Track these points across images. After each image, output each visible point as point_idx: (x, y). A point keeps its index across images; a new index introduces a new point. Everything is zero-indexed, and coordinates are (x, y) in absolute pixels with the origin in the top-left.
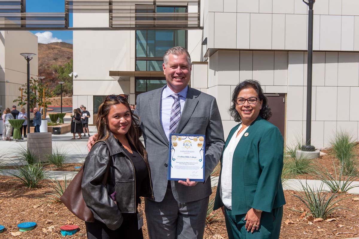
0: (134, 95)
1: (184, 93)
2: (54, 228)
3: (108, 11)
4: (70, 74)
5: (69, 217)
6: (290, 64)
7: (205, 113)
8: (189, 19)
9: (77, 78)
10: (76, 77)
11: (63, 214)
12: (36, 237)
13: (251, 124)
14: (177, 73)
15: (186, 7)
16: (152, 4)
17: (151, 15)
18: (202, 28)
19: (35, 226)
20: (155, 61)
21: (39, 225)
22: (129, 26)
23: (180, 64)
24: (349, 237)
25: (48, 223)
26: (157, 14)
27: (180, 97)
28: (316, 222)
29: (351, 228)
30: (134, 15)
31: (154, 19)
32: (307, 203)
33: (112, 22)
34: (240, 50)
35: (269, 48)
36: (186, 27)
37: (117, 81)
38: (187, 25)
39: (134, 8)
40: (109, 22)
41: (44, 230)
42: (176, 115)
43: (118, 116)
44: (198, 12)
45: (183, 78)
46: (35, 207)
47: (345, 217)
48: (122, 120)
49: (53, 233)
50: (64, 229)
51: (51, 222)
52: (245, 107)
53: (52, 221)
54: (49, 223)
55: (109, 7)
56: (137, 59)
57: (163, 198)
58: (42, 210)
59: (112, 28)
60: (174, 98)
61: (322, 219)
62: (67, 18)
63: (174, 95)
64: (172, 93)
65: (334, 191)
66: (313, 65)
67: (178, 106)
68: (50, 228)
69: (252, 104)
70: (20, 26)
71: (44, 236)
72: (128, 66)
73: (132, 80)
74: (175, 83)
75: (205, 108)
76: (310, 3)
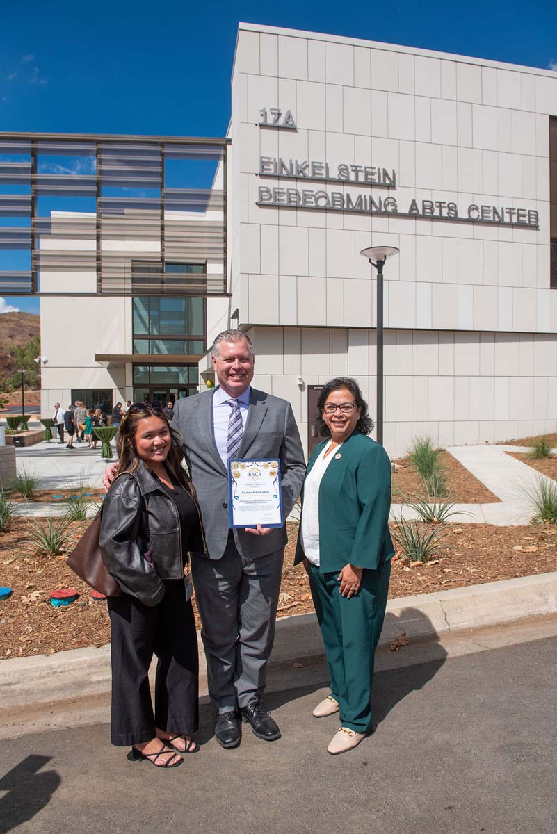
0: (132, 388)
1: (245, 397)
2: (39, 595)
3: (95, 269)
4: (36, 358)
5: (60, 577)
6: (352, 345)
7: (278, 425)
8: (208, 282)
9: (47, 365)
10: (45, 363)
11: (50, 572)
12: (12, 611)
13: (345, 441)
14: (234, 369)
15: (204, 265)
16: (160, 260)
17: (159, 275)
18: (230, 295)
19: (10, 594)
20: (161, 341)
21: (16, 591)
22: (123, 291)
23: (238, 356)
24: (460, 585)
25: (28, 588)
26: (167, 275)
27: (240, 403)
28: (413, 567)
29: (461, 573)
30: (129, 276)
31: (162, 282)
32: (401, 541)
33: (101, 285)
34: (284, 326)
35: (324, 324)
36: (205, 294)
37: (106, 369)
38: (206, 290)
39: (130, 265)
40: (97, 285)
41: (25, 599)
42: (236, 430)
43: (150, 435)
44: (224, 274)
45: (243, 375)
46: (6, 563)
47: (450, 558)
48: (157, 440)
49: (39, 604)
50: (55, 596)
51: (34, 586)
52: (336, 416)
53: (35, 584)
54: (30, 587)
55: (97, 264)
56: (134, 337)
57: (222, 554)
58: (18, 568)
59: (101, 293)
60: (231, 405)
61: (421, 562)
62: (34, 279)
63: (231, 401)
64: (228, 398)
65: (429, 521)
66: (384, 347)
67: (239, 417)
68: (34, 595)
69: (347, 413)
71: (24, 608)
72: (123, 347)
73: (129, 367)
74: (232, 383)
75: (278, 418)
76: (380, 265)
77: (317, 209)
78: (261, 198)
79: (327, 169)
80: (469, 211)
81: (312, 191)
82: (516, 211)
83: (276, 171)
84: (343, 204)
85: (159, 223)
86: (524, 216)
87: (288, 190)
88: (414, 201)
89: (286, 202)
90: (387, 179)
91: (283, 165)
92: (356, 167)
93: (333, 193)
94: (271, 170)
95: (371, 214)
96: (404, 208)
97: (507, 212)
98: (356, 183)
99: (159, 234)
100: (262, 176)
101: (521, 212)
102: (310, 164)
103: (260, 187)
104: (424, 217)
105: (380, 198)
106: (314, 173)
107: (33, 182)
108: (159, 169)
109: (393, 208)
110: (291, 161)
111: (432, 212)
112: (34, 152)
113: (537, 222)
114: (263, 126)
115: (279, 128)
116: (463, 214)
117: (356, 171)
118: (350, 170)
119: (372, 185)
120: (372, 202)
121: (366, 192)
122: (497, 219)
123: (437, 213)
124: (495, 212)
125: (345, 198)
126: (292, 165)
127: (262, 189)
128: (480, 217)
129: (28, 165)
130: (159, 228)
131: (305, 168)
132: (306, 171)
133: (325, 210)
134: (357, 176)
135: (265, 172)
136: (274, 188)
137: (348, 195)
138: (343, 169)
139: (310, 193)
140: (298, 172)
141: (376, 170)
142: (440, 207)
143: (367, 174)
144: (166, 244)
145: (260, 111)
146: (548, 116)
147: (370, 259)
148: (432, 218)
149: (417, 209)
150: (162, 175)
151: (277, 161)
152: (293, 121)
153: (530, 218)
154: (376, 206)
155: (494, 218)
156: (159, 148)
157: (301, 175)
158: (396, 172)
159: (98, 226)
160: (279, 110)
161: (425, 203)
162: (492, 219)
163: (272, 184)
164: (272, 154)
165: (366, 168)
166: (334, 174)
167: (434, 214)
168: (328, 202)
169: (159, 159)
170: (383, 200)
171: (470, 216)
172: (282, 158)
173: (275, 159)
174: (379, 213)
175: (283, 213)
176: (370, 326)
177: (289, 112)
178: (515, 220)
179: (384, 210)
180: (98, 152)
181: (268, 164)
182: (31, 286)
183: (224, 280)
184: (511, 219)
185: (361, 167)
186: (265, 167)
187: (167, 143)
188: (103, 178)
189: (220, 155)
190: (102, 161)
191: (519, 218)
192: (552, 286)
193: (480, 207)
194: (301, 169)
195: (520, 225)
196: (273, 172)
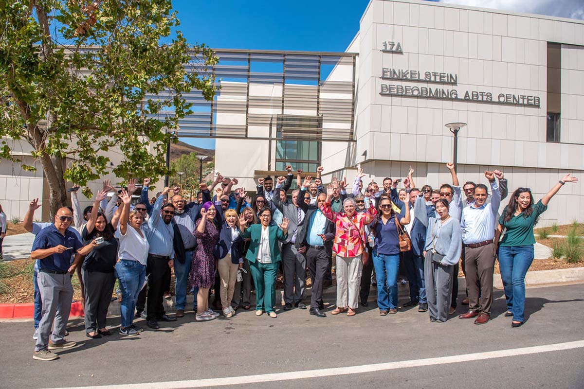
6: (429, 173)
18: (355, 141)
34: (391, 161)
35: (414, 160)
37: (253, 179)
44: (351, 128)
56: (277, 160)
62: (247, 130)
70: (209, 135)
76: (456, 132)
77: (413, 96)
78: (382, 90)
79: (419, 74)
80: (499, 98)
81: (410, 87)
82: (526, 97)
83: (391, 75)
84: (427, 94)
85: (316, 100)
86: (531, 100)
87: (397, 86)
88: (467, 92)
89: (396, 93)
90: (452, 80)
91: (395, 73)
92: (435, 73)
93: (422, 88)
94: (388, 75)
95: (443, 99)
96: (461, 96)
97: (521, 98)
98: (435, 82)
99: (316, 106)
100: (383, 78)
101: (529, 98)
102: (409, 72)
104: (473, 101)
105: (448, 90)
106: (411, 76)
107: (249, 77)
108: (317, 70)
109: (456, 96)
110: (399, 70)
111: (477, 98)
112: (249, 60)
113: (539, 103)
114: (384, 51)
115: (393, 52)
116: (495, 99)
117: (435, 75)
118: (431, 75)
119: (443, 83)
120: (443, 92)
121: (440, 87)
123: (480, 98)
124: (514, 97)
125: (428, 91)
126: (399, 72)
127: (383, 86)
128: (505, 101)
129: (247, 67)
130: (316, 103)
131: (407, 74)
132: (407, 76)
133: (417, 97)
134: (435, 78)
135: (385, 76)
136: (390, 85)
137: (430, 89)
138: (427, 74)
139: (409, 88)
140: (403, 76)
141: (446, 75)
142: (482, 95)
143: (441, 77)
144: (320, 112)
145: (383, 43)
146: (546, 43)
147: (450, 129)
148: (477, 101)
149: (469, 96)
150: (319, 73)
151: (392, 70)
152: (400, 48)
153: (535, 101)
154: (445, 95)
155: (513, 101)
156: (318, 59)
157: (405, 78)
158: (457, 76)
159: (283, 102)
160: (393, 43)
161: (474, 93)
162: (512, 102)
163: (388, 83)
164: (389, 66)
165: (440, 74)
166: (422, 77)
168: (419, 93)
169: (317, 64)
170: (450, 91)
171: (499, 100)
172: (394, 68)
173: (390, 69)
174: (447, 99)
175: (394, 98)
176: (441, 162)
177: (399, 43)
178: (526, 102)
179: (450, 97)
180: (284, 61)
181: (386, 72)
182: (245, 133)
183: (350, 132)
184: (523, 102)
185: (437, 73)
186: (385, 74)
187: (322, 55)
188: (286, 75)
189: (351, 62)
190: (286, 65)
191: (528, 101)
192: (547, 141)
193: (505, 95)
194: (404, 75)
195: (529, 105)
196: (389, 76)
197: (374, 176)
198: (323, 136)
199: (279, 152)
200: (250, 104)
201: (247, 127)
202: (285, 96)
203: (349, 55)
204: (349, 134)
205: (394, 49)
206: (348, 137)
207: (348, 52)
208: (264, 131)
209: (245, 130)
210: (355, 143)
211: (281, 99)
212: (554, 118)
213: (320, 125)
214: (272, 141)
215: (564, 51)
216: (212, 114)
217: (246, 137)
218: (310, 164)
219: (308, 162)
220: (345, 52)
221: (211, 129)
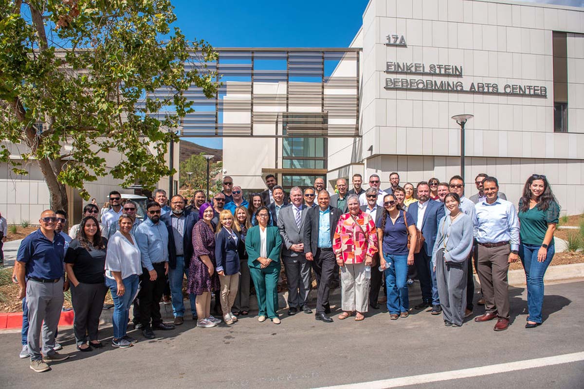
6: (437, 166)
10: (225, 173)
35: (420, 154)
44: (357, 124)
56: (283, 158)
70: (214, 134)
73: (280, 176)
76: (462, 124)
77: (418, 90)
78: (387, 84)
79: (424, 67)
80: (505, 88)
81: (415, 80)
82: (533, 88)
83: (395, 69)
84: (432, 86)
85: (321, 96)
86: (538, 90)
87: (402, 79)
88: (473, 83)
89: (400, 86)
90: (457, 72)
91: (399, 66)
92: (440, 65)
93: (427, 81)
94: (393, 68)
95: (448, 91)
96: (467, 88)
97: (527, 88)
98: (440, 75)
99: (321, 102)
100: (388, 72)
101: (536, 88)
102: (414, 65)
103: (386, 79)
104: (479, 93)
105: (453, 82)
106: (416, 70)
107: (252, 75)
108: (321, 66)
109: (461, 88)
110: (403, 64)
111: (483, 90)
112: (253, 58)
113: (546, 93)
114: (388, 45)
115: (397, 46)
116: (501, 90)
117: (440, 67)
118: (436, 68)
119: (448, 75)
120: (449, 85)
121: (445, 79)
122: (521, 92)
123: (486, 90)
124: (520, 88)
125: (433, 83)
126: (404, 66)
128: (511, 92)
129: (250, 65)
130: (321, 99)
131: (411, 67)
132: (412, 69)
133: (422, 90)
134: (440, 71)
135: (390, 70)
136: (394, 79)
137: (435, 81)
138: (432, 67)
140: (407, 70)
142: (488, 87)
143: (446, 69)
144: (324, 108)
145: (387, 36)
146: (552, 32)
147: (457, 121)
148: (483, 93)
149: (474, 88)
150: (323, 69)
151: (396, 64)
152: (404, 41)
153: (541, 91)
154: (451, 87)
156: (321, 55)
157: (409, 71)
158: (462, 67)
159: (287, 99)
160: (397, 36)
161: (479, 85)
162: (518, 92)
163: (393, 77)
164: (393, 60)
165: (445, 66)
166: (427, 70)
167: (485, 91)
168: (424, 86)
169: (321, 60)
170: (455, 83)
171: (505, 90)
172: (398, 61)
174: (453, 91)
175: (398, 92)
176: (447, 155)
177: (402, 36)
178: (532, 92)
179: (455, 89)
180: (288, 58)
181: (391, 65)
182: (250, 132)
183: (356, 128)
184: (530, 93)
185: (442, 66)
186: (389, 67)
187: (326, 51)
188: (290, 72)
189: (355, 58)
190: (290, 62)
191: (534, 92)
192: (555, 131)
193: (511, 86)
194: (409, 68)
195: (536, 95)
196: (393, 70)
197: (381, 171)
198: (329, 132)
199: (285, 149)
200: (254, 101)
201: (252, 125)
202: (289, 93)
203: (353, 50)
204: (354, 129)
205: (398, 42)
206: (354, 132)
207: (352, 47)
208: (270, 129)
209: (250, 128)
210: (361, 138)
211: (286, 96)
212: (560, 108)
213: (325, 121)
214: (279, 139)
215: (570, 40)
216: (217, 113)
217: (252, 136)
218: (316, 161)
219: (315, 159)
220: (349, 47)
221: (216, 128)
